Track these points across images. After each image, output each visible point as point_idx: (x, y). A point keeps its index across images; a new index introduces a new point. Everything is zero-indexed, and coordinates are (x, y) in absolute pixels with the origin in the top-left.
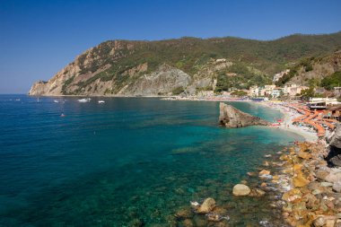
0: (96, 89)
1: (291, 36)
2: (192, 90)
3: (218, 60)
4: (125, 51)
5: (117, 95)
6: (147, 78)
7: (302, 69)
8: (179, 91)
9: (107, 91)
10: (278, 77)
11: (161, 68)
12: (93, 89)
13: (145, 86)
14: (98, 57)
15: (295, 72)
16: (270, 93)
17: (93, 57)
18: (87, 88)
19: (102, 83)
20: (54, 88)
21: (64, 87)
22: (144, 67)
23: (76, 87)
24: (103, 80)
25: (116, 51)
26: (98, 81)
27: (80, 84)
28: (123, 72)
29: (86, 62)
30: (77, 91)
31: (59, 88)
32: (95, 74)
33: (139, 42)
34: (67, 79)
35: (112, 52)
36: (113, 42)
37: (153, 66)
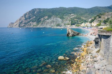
0: (30, 25)
1: (95, 7)
2: (63, 25)
3: (72, 15)
4: (40, 12)
5: (37, 27)
6: (48, 21)
7: (98, 17)
8: (58, 25)
9: (34, 25)
10: (90, 20)
11: (52, 17)
12: (29, 25)
13: (47, 24)
14: (31, 14)
15: (95, 18)
16: (87, 25)
17: (29, 14)
18: (27, 25)
19: (32, 23)
20: (16, 25)
21: (19, 25)
22: (46, 17)
23: (24, 25)
24: (32, 22)
25: (37, 12)
26: (31, 22)
27: (25, 23)
28: (39, 19)
29: (27, 16)
30: (24, 26)
31: (18, 25)
32: (30, 20)
33: (45, 9)
34: (20, 22)
35: (36, 12)
36: (36, 9)
37: (50, 17)
